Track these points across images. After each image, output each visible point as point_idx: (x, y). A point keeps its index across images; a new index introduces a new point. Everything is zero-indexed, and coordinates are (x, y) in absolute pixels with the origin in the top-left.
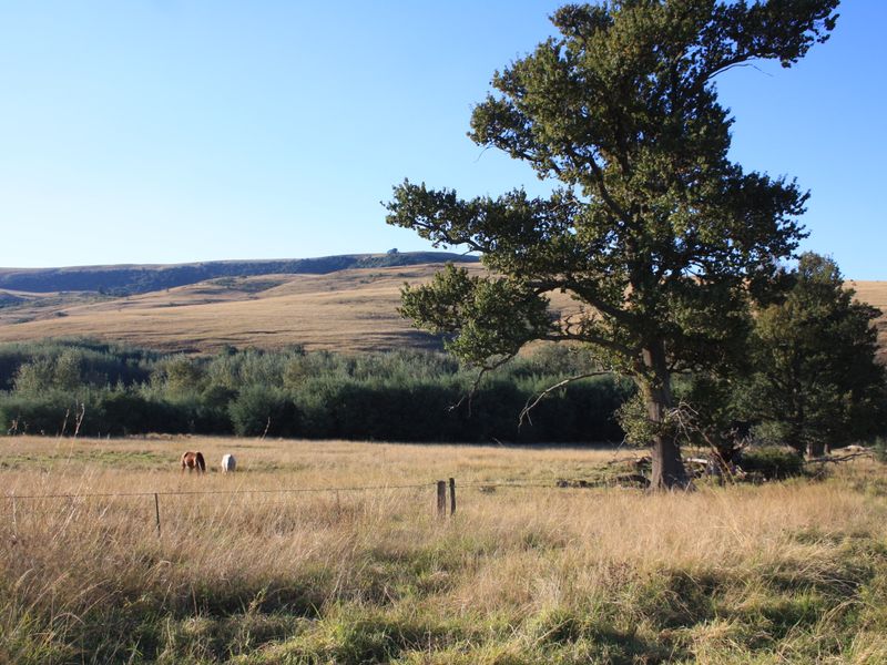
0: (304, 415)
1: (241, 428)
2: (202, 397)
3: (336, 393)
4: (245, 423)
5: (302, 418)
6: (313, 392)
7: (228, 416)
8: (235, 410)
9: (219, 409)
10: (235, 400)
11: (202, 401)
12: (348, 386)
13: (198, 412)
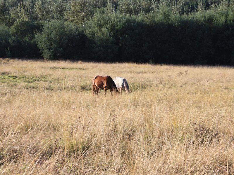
0: (95, 43)
1: (46, 53)
2: (12, 29)
3: (119, 26)
4: (49, 49)
5: (94, 46)
6: (100, 26)
7: (35, 44)
8: (40, 39)
9: (26, 39)
10: (41, 31)
11: (11, 32)
12: (128, 21)
13: (10, 41)
